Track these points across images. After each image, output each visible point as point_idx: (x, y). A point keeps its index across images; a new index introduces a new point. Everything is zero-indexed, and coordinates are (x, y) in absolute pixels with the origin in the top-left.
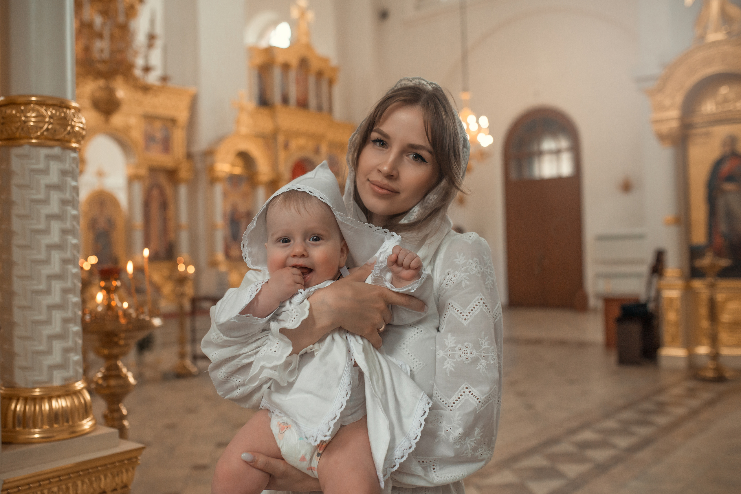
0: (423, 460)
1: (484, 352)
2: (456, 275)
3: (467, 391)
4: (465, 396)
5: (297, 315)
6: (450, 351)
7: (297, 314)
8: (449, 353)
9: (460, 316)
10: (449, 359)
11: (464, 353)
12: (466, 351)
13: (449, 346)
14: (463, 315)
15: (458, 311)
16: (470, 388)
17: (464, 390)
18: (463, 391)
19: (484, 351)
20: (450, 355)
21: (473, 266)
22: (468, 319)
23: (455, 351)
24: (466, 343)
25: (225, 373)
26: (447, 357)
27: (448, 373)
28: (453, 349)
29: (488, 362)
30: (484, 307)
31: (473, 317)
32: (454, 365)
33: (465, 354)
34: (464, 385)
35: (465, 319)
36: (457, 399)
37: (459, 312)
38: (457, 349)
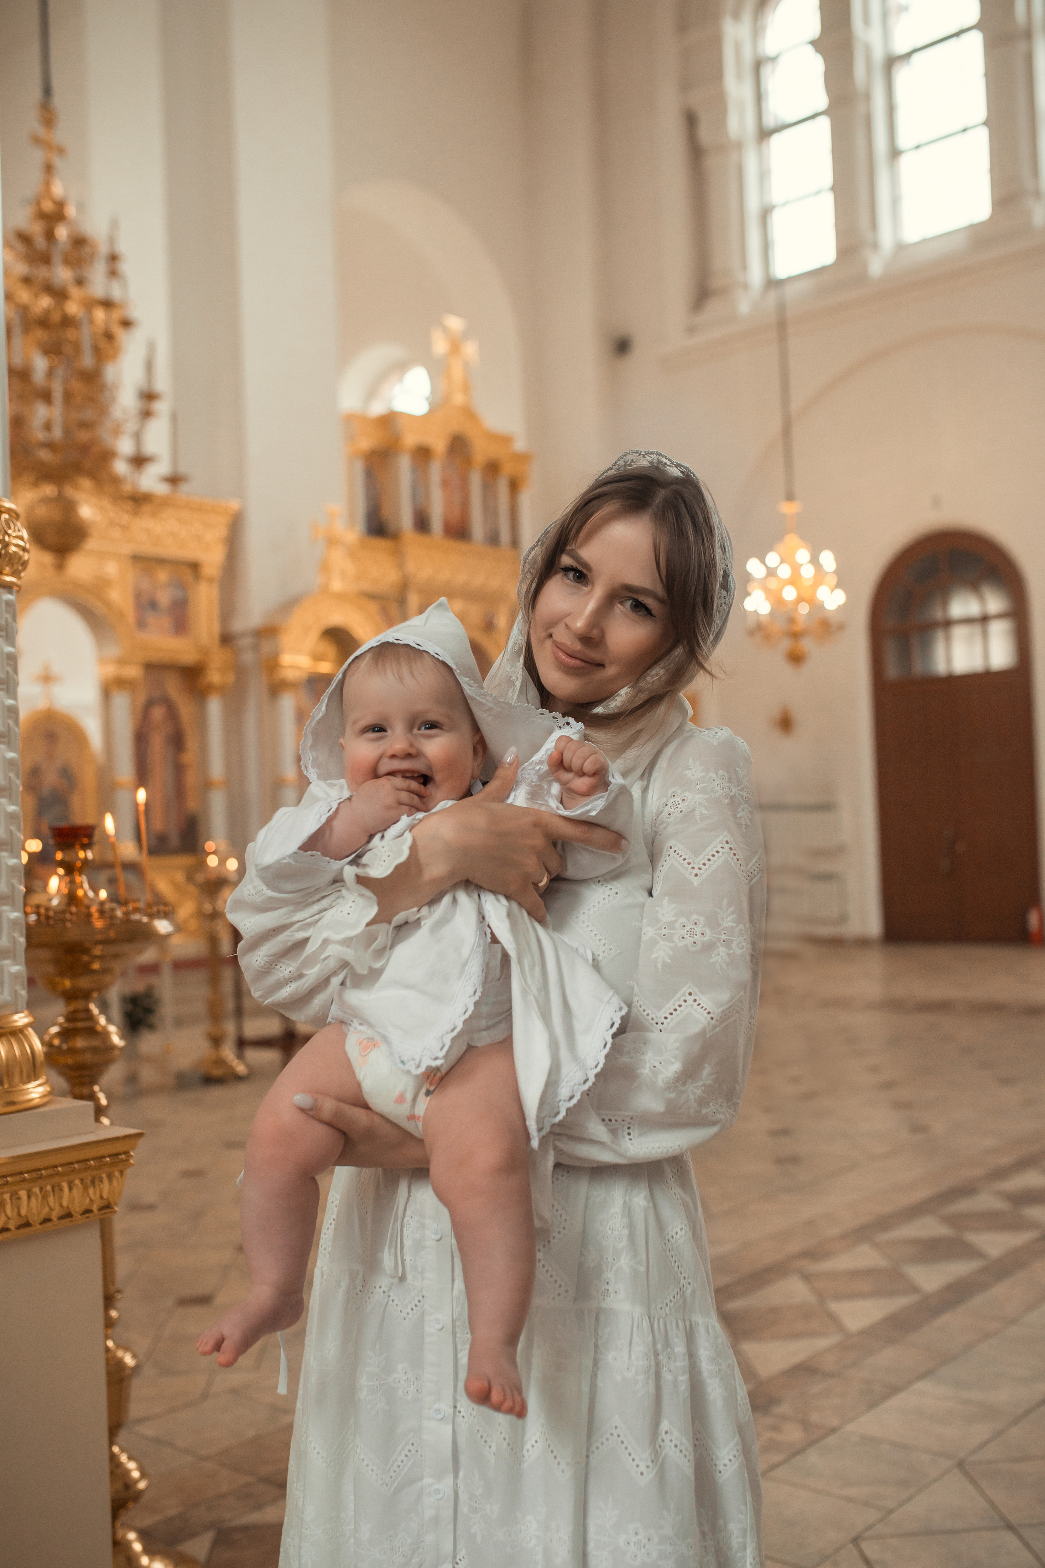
0: (610, 1117)
1: (725, 934)
2: (687, 798)
3: (690, 999)
4: (686, 1007)
5: (389, 856)
6: (665, 928)
7: (389, 853)
8: (664, 931)
9: (687, 869)
10: (662, 943)
11: (689, 932)
12: (694, 929)
13: (665, 920)
14: (693, 868)
15: (684, 859)
16: (696, 995)
17: (685, 996)
18: (684, 998)
19: (726, 932)
20: (664, 935)
21: (716, 784)
22: (701, 874)
23: (674, 929)
24: (694, 917)
25: (266, 956)
26: (658, 938)
27: (659, 966)
28: (671, 925)
29: (732, 952)
30: (731, 856)
31: (709, 871)
32: (671, 953)
33: (691, 934)
34: (686, 989)
35: (696, 875)
36: (672, 1011)
37: (686, 862)
38: (677, 925)
